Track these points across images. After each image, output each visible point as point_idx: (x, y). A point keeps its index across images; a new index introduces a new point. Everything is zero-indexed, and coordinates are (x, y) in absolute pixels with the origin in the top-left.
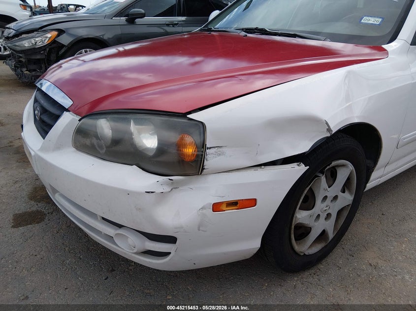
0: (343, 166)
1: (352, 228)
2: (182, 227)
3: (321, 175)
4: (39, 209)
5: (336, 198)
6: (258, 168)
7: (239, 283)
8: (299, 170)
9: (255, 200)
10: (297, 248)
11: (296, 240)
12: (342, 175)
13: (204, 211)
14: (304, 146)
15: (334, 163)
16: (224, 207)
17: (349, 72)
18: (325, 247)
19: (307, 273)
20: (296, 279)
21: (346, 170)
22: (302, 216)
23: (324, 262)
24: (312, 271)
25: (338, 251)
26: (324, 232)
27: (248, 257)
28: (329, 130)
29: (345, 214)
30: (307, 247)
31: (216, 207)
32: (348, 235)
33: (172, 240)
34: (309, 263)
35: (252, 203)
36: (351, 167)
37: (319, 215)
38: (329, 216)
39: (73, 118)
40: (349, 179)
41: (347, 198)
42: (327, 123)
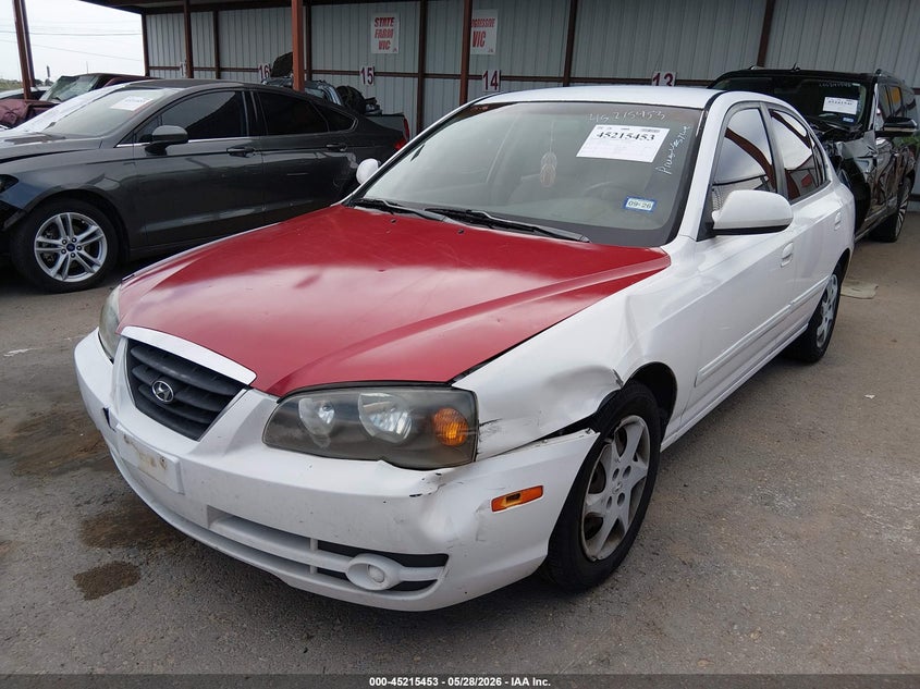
0: (633, 423)
1: (649, 513)
2: (457, 539)
3: (610, 441)
4: (119, 560)
5: (628, 470)
6: (540, 443)
7: (511, 620)
8: (588, 438)
9: (541, 487)
10: (589, 551)
11: (586, 539)
12: (634, 436)
13: (482, 512)
14: (590, 407)
15: (623, 422)
16: (504, 504)
17: (628, 298)
18: (620, 544)
19: (601, 589)
20: (589, 599)
21: (637, 429)
22: (593, 502)
23: (620, 569)
24: (608, 584)
25: (636, 550)
26: (618, 522)
27: (530, 573)
28: (619, 381)
29: (641, 491)
30: (600, 549)
31: (497, 505)
32: (645, 525)
33: (440, 560)
34: (605, 572)
35: (538, 491)
36: (643, 423)
37: (611, 498)
38: (622, 496)
39: (265, 400)
40: (642, 441)
41: (641, 468)
42: (616, 374)
